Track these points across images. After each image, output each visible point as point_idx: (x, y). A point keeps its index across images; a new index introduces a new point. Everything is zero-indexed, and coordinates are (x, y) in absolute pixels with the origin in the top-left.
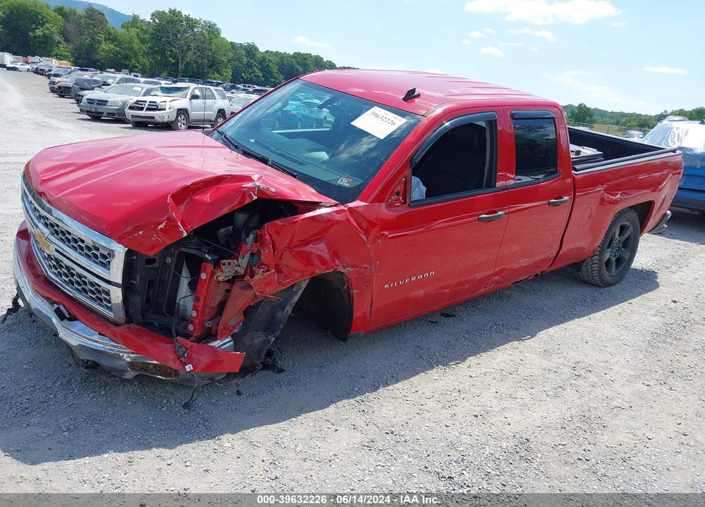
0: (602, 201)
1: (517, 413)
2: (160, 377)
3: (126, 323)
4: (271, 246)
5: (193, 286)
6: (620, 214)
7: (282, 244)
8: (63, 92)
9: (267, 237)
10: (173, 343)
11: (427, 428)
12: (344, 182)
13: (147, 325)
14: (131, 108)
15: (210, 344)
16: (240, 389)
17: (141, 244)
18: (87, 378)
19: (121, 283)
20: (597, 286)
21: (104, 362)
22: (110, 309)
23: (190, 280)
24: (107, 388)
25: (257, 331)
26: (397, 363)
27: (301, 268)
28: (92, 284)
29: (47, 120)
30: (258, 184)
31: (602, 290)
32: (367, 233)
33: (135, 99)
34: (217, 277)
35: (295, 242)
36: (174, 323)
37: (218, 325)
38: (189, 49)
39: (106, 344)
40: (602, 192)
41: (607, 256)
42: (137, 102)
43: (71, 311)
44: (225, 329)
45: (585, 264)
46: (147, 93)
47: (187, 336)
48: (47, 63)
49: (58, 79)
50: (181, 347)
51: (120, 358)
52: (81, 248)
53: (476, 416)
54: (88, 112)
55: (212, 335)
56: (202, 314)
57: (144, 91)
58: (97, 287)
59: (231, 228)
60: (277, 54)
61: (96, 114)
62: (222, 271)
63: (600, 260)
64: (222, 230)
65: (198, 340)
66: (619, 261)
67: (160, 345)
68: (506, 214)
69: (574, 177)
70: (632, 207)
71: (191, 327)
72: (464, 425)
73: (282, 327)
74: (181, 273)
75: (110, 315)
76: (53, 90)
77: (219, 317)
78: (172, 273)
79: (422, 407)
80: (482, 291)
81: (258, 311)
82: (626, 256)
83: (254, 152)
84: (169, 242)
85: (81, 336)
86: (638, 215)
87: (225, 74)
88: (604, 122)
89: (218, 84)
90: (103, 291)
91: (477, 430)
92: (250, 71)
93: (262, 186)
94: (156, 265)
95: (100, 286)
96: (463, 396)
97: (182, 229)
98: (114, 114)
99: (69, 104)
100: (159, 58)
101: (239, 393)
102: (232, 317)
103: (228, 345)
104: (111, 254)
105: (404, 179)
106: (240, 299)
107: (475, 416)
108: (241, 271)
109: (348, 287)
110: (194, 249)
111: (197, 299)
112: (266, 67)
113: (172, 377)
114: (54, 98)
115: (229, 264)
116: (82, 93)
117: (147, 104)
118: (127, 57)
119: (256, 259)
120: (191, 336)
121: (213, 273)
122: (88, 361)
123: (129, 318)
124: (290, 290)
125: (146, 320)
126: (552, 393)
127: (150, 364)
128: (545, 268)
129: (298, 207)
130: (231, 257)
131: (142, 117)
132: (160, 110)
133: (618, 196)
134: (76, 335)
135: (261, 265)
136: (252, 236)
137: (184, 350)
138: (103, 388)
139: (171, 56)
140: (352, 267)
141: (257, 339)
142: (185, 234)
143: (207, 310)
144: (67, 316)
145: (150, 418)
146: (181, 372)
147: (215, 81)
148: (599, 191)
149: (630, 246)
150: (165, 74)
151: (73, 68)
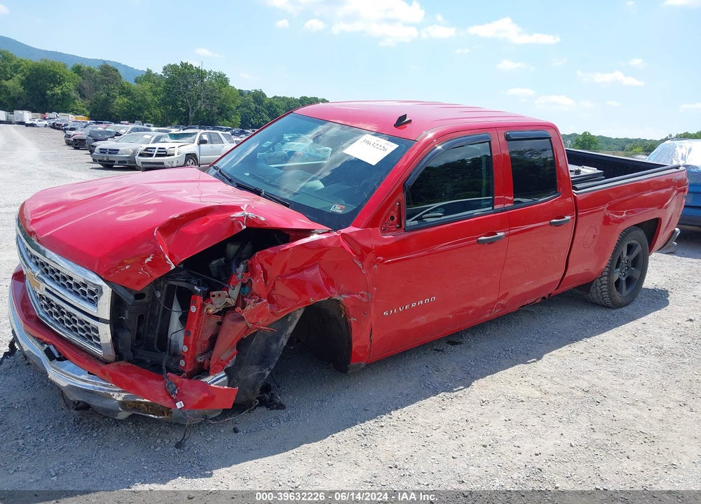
0: (607, 221)
1: (528, 441)
2: (153, 416)
3: (116, 361)
4: (262, 275)
5: (184, 319)
6: (627, 232)
7: (274, 272)
8: (78, 144)
9: (258, 267)
10: (162, 379)
11: (433, 461)
12: (337, 209)
13: (139, 362)
14: (141, 155)
15: (204, 380)
16: (236, 426)
17: (128, 279)
18: (81, 420)
19: (109, 319)
20: (609, 307)
21: (94, 402)
22: (99, 346)
23: (181, 314)
24: (100, 430)
25: (252, 365)
26: (401, 394)
27: (295, 297)
28: (82, 322)
29: (60, 171)
30: (246, 214)
31: (614, 312)
32: (362, 259)
33: (145, 146)
34: (207, 309)
35: (287, 270)
36: (165, 359)
37: (210, 359)
38: (199, 98)
39: (96, 384)
40: (605, 210)
41: (616, 276)
42: (146, 149)
43: (61, 351)
44: (218, 363)
45: (594, 285)
46: (157, 140)
47: (179, 372)
48: (63, 118)
49: (73, 133)
50: (171, 383)
51: (110, 397)
52: (70, 286)
53: (485, 446)
54: (100, 162)
55: (206, 370)
56: (193, 348)
57: (153, 139)
58: (86, 324)
59: (223, 259)
60: (284, 99)
61: (108, 163)
62: (212, 303)
63: (609, 281)
64: (214, 262)
65: (191, 376)
66: (629, 280)
67: (150, 382)
68: (506, 236)
69: (574, 196)
70: (638, 226)
71: (182, 363)
72: (472, 455)
73: (277, 359)
74: (171, 307)
75: (99, 352)
76: (69, 143)
77: (211, 351)
78: (162, 308)
79: (427, 439)
80: (488, 316)
81: (252, 343)
82: (637, 275)
83: (248, 185)
84: (156, 276)
85: (71, 376)
86: (645, 233)
87: (234, 120)
88: (609, 148)
89: (227, 130)
90: (93, 328)
91: (486, 460)
92: (259, 116)
93: (251, 215)
94: (146, 300)
95: (89, 324)
96: (471, 426)
97: (169, 261)
98: (125, 162)
99: (83, 155)
100: (171, 108)
101: (236, 431)
102: (225, 351)
103: (222, 380)
104: (99, 290)
105: (398, 204)
106: (232, 332)
107: (483, 446)
108: (232, 302)
109: (345, 316)
110: (183, 281)
111: (187, 334)
112: (274, 112)
113: (164, 415)
114: (70, 151)
115: (219, 295)
116: (94, 144)
117: (156, 150)
118: (140, 109)
119: (247, 289)
120: (183, 372)
121: (203, 306)
122: (79, 402)
123: (119, 356)
124: (284, 321)
125: (137, 357)
126: (565, 419)
127: (141, 402)
128: (552, 290)
129: (289, 235)
130: (222, 288)
131: (151, 163)
132: (169, 155)
133: (624, 215)
134: (65, 376)
135: (252, 295)
136: (242, 266)
137: (174, 386)
138: (96, 429)
139: (182, 106)
140: (349, 293)
141: (252, 373)
142: (173, 267)
143: (199, 344)
144: (57, 356)
145: (143, 459)
146: (173, 410)
147: (224, 127)
148: (603, 210)
149: (640, 265)
150: (176, 122)
151: (89, 122)
